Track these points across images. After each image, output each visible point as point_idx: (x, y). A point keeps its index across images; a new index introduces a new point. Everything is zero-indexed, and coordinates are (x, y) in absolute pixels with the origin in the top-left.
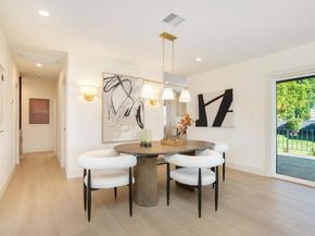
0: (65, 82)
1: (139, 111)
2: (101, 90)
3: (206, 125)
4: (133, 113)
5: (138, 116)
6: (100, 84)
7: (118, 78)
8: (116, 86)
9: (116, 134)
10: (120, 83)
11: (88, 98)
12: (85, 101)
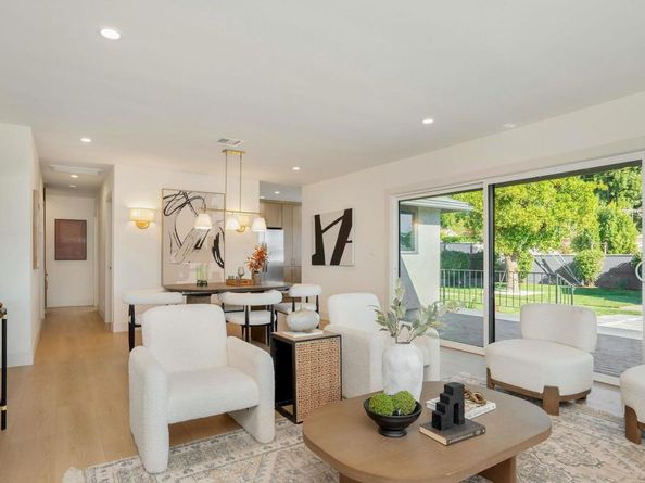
0: (110, 200)
1: (216, 242)
2: (160, 213)
3: (323, 263)
4: (208, 245)
5: (216, 249)
6: (158, 205)
7: (185, 195)
8: (182, 206)
9: (181, 275)
10: (188, 202)
11: (141, 225)
12: (136, 228)
